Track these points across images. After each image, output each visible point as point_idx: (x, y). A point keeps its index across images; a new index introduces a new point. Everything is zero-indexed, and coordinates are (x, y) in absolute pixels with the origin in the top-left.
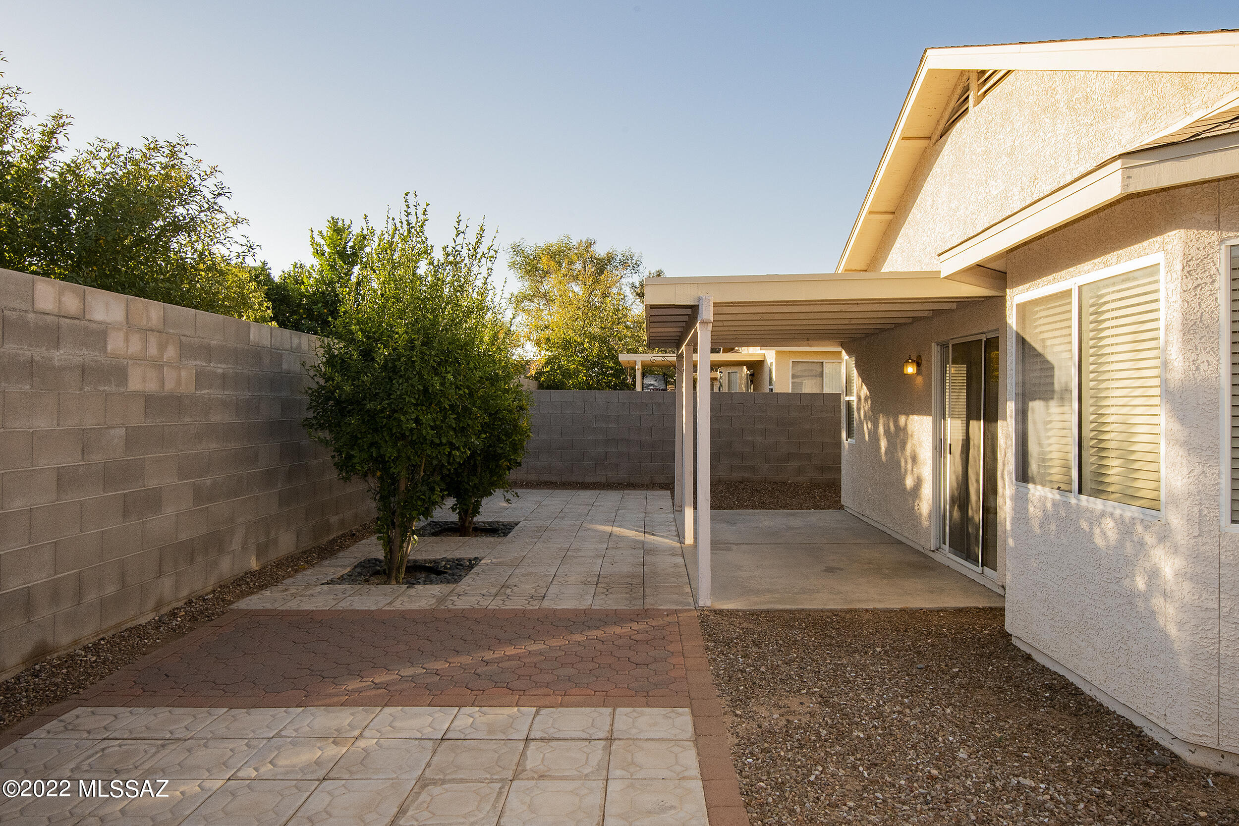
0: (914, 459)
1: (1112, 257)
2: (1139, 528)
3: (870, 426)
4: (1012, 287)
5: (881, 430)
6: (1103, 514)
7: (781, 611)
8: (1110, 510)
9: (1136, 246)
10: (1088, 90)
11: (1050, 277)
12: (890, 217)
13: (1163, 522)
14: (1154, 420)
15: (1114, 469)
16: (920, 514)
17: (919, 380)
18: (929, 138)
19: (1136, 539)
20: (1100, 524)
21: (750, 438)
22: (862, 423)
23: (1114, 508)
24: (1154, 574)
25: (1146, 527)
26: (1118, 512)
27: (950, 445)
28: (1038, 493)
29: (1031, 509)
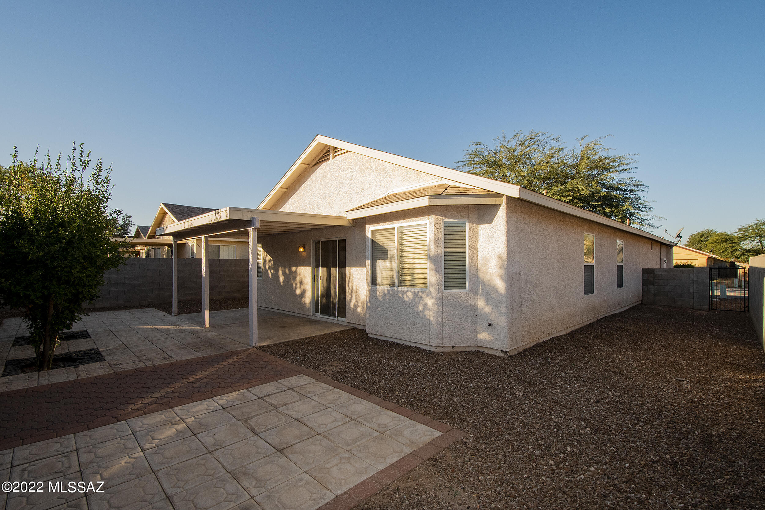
0: (301, 283)
1: (410, 220)
2: (420, 294)
3: (272, 271)
4: (369, 224)
5: (280, 273)
6: (407, 291)
7: (285, 342)
8: (409, 290)
9: (419, 218)
10: (384, 167)
11: (386, 223)
12: (286, 190)
13: (428, 291)
14: (426, 265)
15: (408, 278)
16: (305, 303)
17: (304, 253)
18: (309, 165)
19: (419, 297)
20: (406, 294)
21: (195, 280)
22: (268, 271)
23: (411, 289)
24: (425, 305)
25: (423, 293)
26: (413, 290)
27: (321, 277)
28: (381, 288)
29: (378, 293)
